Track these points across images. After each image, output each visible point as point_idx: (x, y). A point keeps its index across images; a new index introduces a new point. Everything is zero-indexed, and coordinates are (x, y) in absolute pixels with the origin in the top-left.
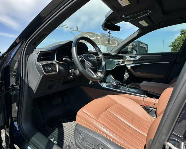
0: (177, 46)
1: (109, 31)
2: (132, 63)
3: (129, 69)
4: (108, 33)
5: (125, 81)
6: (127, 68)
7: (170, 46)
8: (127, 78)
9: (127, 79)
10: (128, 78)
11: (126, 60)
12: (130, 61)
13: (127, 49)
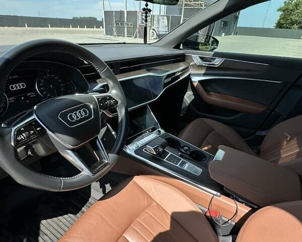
0: (292, 10)
1: (147, 5)
2: (203, 72)
3: (195, 84)
4: (144, 9)
5: (184, 108)
6: (192, 82)
7: (278, 10)
8: (189, 102)
9: (189, 105)
10: (191, 102)
11: (192, 64)
12: (200, 67)
13: (197, 37)
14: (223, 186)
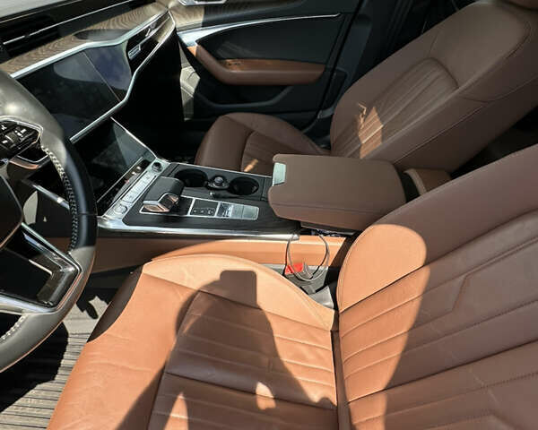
2: (200, 19)
3: (194, 49)
5: (188, 104)
6: (185, 47)
8: (193, 90)
9: (195, 95)
10: (196, 90)
14: (299, 222)
